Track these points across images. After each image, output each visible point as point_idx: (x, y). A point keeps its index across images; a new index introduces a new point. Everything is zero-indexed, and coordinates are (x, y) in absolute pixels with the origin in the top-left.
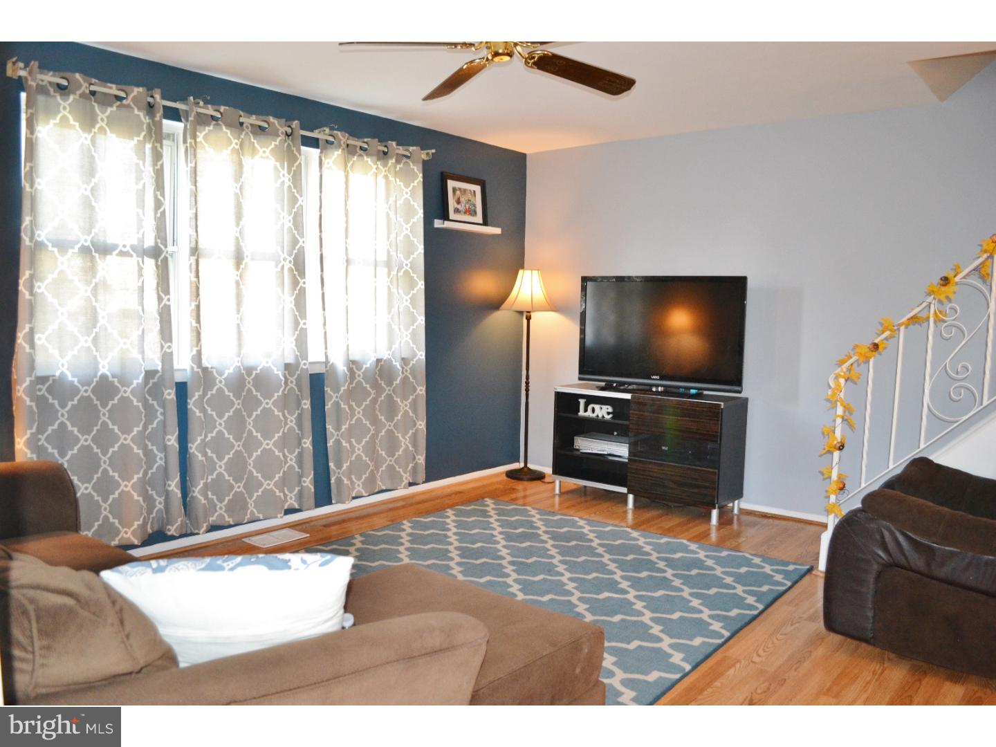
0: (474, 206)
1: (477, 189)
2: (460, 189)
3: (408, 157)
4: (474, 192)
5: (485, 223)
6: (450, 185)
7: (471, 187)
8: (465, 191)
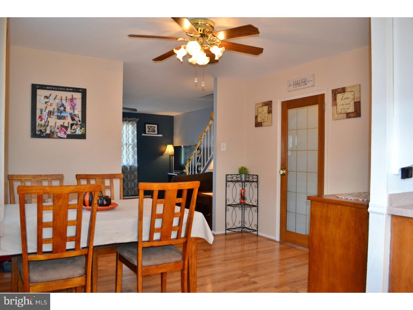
0: (155, 130)
1: (156, 126)
2: (150, 126)
3: (133, 120)
4: (155, 127)
5: (158, 134)
6: (147, 125)
7: (154, 125)
8: (152, 127)
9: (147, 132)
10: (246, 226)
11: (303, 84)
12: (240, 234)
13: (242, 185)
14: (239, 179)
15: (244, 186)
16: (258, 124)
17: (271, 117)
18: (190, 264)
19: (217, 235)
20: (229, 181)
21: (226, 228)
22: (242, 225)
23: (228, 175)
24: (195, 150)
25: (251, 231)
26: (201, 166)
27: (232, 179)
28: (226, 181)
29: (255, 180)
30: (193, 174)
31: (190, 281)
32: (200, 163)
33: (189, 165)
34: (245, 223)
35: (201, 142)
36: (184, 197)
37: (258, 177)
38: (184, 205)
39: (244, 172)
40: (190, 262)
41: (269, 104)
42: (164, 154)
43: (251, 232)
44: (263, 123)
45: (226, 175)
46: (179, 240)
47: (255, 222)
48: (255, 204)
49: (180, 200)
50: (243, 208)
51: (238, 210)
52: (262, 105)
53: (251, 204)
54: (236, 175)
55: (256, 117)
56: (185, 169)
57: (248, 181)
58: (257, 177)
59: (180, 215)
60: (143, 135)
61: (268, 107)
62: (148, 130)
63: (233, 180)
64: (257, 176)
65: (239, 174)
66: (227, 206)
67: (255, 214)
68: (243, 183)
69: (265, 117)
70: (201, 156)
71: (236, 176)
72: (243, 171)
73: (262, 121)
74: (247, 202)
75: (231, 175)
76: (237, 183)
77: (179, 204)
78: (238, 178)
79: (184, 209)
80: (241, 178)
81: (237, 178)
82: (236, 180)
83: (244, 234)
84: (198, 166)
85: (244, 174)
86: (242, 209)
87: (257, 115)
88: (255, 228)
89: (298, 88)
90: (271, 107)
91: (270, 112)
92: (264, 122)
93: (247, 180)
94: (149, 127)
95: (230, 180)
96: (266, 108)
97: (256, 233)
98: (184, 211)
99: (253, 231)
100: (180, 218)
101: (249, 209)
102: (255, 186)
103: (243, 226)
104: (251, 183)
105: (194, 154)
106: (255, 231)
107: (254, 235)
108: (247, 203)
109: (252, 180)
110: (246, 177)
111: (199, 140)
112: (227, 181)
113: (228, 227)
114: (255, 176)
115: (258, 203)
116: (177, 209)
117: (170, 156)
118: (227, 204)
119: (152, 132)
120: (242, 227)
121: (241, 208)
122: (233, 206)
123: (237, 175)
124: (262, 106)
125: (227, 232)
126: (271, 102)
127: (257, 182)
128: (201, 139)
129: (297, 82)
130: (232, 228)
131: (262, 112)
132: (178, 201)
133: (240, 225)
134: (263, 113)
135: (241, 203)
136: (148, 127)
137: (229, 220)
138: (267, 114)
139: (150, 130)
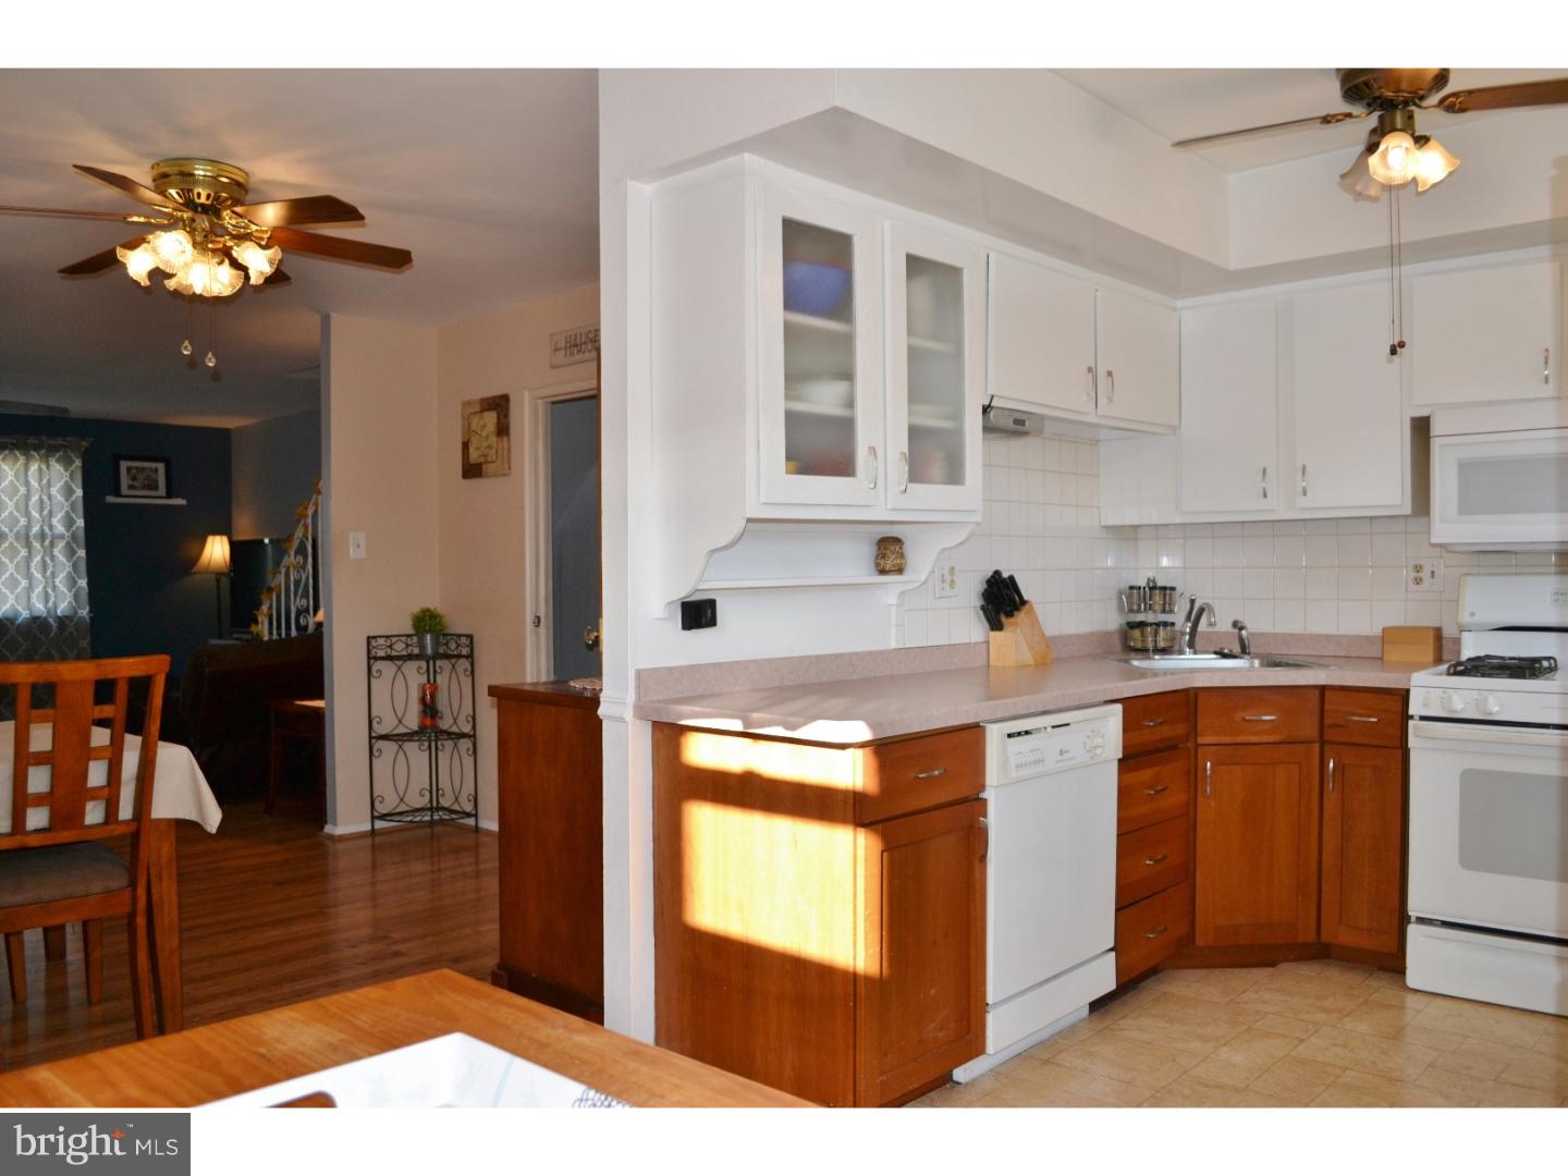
0: (156, 481)
1: (161, 467)
2: (137, 468)
4: (156, 469)
5: (169, 495)
6: (124, 465)
7: (153, 465)
8: (143, 469)
9: (124, 489)
10: (445, 802)
11: (590, 346)
12: (428, 831)
13: (428, 670)
14: (416, 651)
15: (435, 671)
16: (472, 470)
17: (506, 446)
18: (155, 897)
19: (341, 836)
20: (377, 659)
21: (372, 813)
22: (431, 801)
23: (374, 637)
24: (289, 556)
25: (454, 816)
26: (307, 611)
27: (389, 650)
28: (369, 658)
29: (465, 651)
30: (283, 636)
31: (158, 947)
32: (304, 602)
33: (270, 608)
34: (441, 792)
35: (306, 527)
36: (118, 702)
37: (472, 641)
38: (120, 724)
39: (427, 628)
40: (154, 890)
41: (499, 405)
42: (195, 570)
43: (453, 819)
44: (484, 466)
45: (368, 638)
46: (111, 827)
47: (469, 788)
48: (467, 729)
49: (107, 711)
50: (433, 744)
51: (417, 754)
52: (482, 406)
53: (454, 729)
54: (403, 636)
55: (466, 446)
56: (256, 622)
57: (446, 656)
58: (468, 642)
59: (108, 755)
60: (111, 499)
61: (498, 414)
62: (131, 483)
63: (394, 653)
64: (470, 637)
65: (411, 631)
66: (374, 741)
67: (468, 762)
68: (431, 663)
69: (490, 447)
70: (308, 578)
71: (404, 639)
72: (427, 622)
73: (482, 460)
74: (445, 724)
75: (388, 637)
76: (408, 662)
77: (102, 723)
78: (410, 645)
79: (123, 737)
80: (422, 645)
81: (408, 645)
82: (404, 653)
83: (439, 829)
84: (299, 613)
85: (430, 631)
86: (430, 747)
87: (466, 440)
88: (469, 808)
89: (577, 357)
90: (506, 416)
91: (503, 430)
92: (487, 462)
93: (441, 651)
94: (134, 471)
95: (381, 653)
96: (491, 418)
97: (471, 822)
98: (122, 742)
99: (462, 818)
100: (110, 761)
101: (449, 744)
102: (466, 670)
103: (435, 804)
104: (453, 661)
105: (283, 570)
106: (468, 815)
107: (466, 828)
108: (445, 727)
109: (456, 653)
110: (436, 643)
111: (299, 521)
112: (372, 658)
113: (382, 809)
114: (463, 640)
115: (474, 727)
116: (100, 737)
117: (218, 575)
118: (374, 734)
119: (143, 488)
120: (431, 809)
121: (426, 744)
122: (395, 741)
123: (408, 636)
124: (482, 411)
125: (379, 824)
126: (505, 398)
127: (470, 656)
128: (306, 516)
129: (575, 339)
130: (398, 810)
131: (481, 430)
132: (101, 711)
133: (423, 802)
134: (484, 434)
135: (422, 730)
136: (129, 469)
137: (383, 787)
138: (493, 439)
139: (136, 483)
